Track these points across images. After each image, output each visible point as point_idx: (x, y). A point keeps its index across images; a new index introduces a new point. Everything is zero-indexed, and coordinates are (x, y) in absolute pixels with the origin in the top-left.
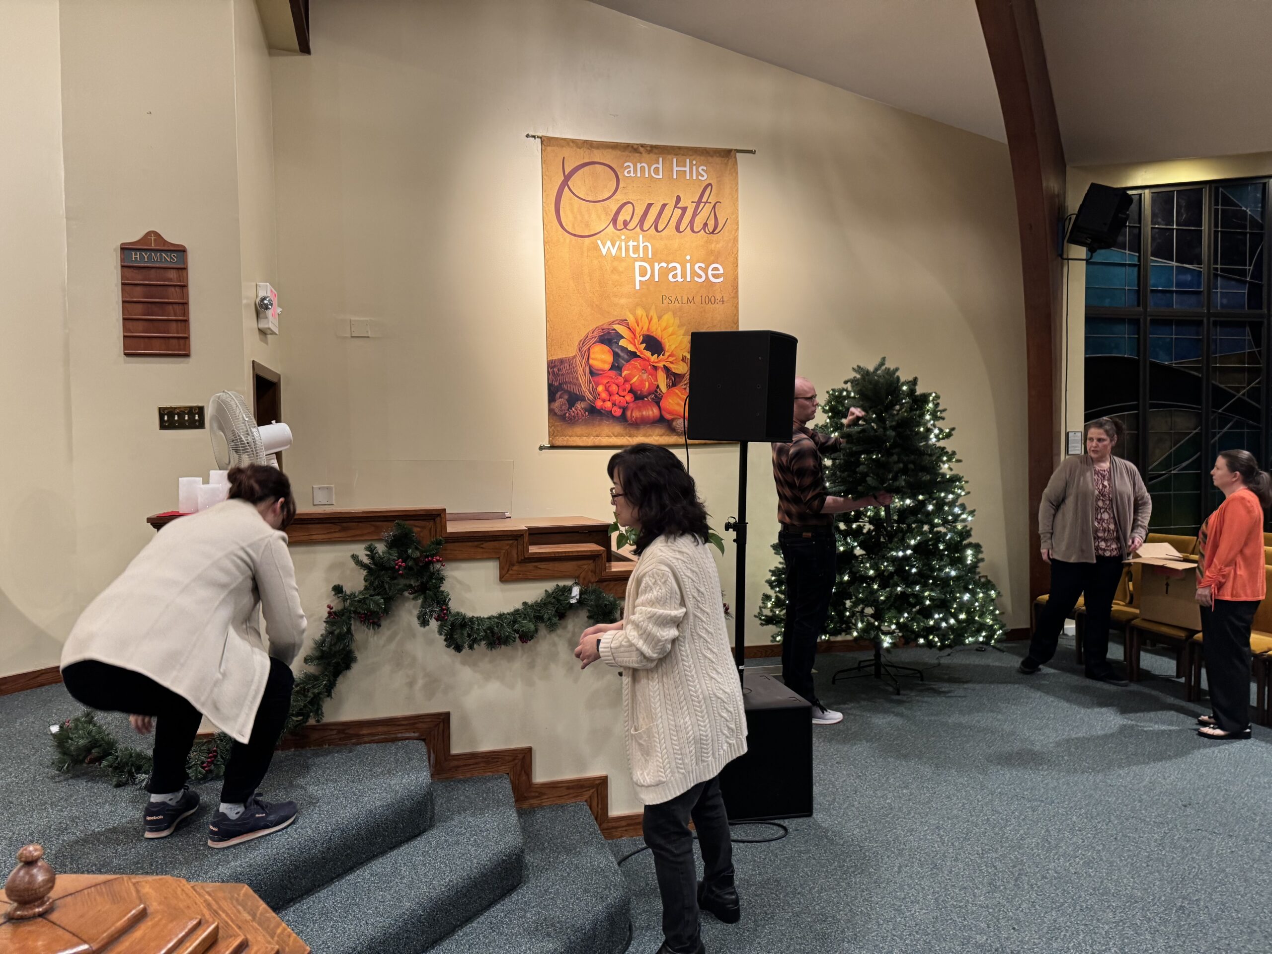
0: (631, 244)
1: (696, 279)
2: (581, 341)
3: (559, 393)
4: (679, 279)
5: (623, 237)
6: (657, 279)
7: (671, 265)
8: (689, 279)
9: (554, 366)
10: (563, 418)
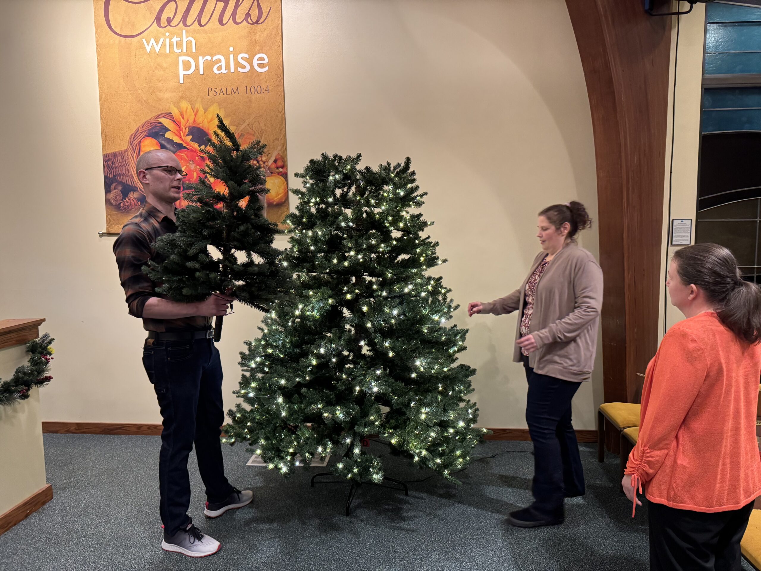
0: (175, 39)
1: (240, 70)
2: (132, 135)
3: (114, 185)
4: (224, 71)
5: (167, 34)
6: (201, 72)
7: (215, 58)
8: (232, 70)
9: (109, 160)
10: (118, 207)
